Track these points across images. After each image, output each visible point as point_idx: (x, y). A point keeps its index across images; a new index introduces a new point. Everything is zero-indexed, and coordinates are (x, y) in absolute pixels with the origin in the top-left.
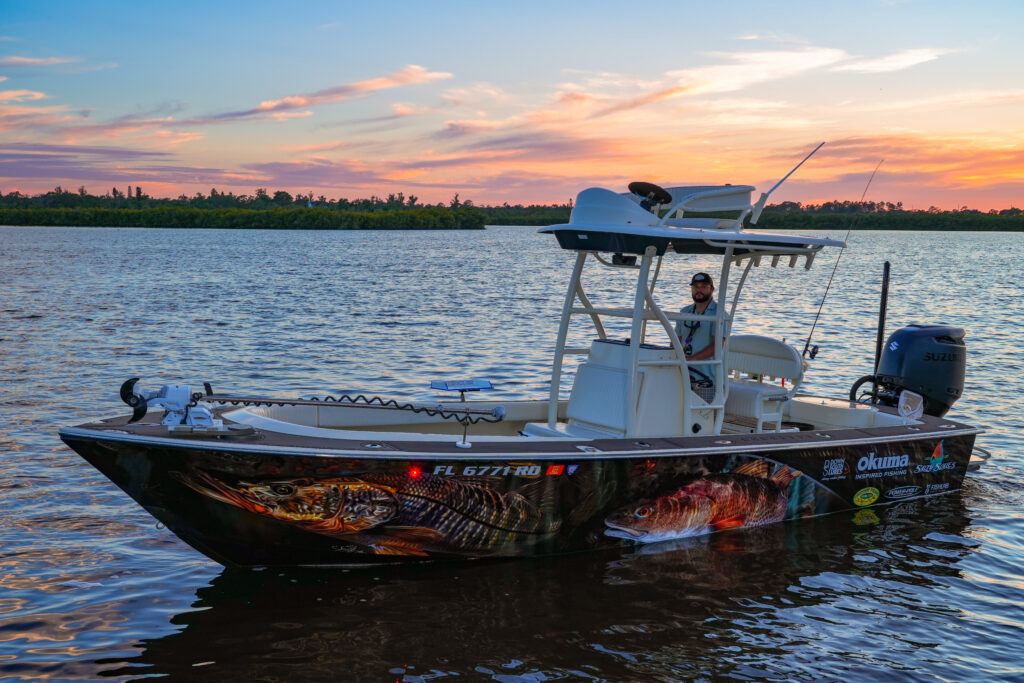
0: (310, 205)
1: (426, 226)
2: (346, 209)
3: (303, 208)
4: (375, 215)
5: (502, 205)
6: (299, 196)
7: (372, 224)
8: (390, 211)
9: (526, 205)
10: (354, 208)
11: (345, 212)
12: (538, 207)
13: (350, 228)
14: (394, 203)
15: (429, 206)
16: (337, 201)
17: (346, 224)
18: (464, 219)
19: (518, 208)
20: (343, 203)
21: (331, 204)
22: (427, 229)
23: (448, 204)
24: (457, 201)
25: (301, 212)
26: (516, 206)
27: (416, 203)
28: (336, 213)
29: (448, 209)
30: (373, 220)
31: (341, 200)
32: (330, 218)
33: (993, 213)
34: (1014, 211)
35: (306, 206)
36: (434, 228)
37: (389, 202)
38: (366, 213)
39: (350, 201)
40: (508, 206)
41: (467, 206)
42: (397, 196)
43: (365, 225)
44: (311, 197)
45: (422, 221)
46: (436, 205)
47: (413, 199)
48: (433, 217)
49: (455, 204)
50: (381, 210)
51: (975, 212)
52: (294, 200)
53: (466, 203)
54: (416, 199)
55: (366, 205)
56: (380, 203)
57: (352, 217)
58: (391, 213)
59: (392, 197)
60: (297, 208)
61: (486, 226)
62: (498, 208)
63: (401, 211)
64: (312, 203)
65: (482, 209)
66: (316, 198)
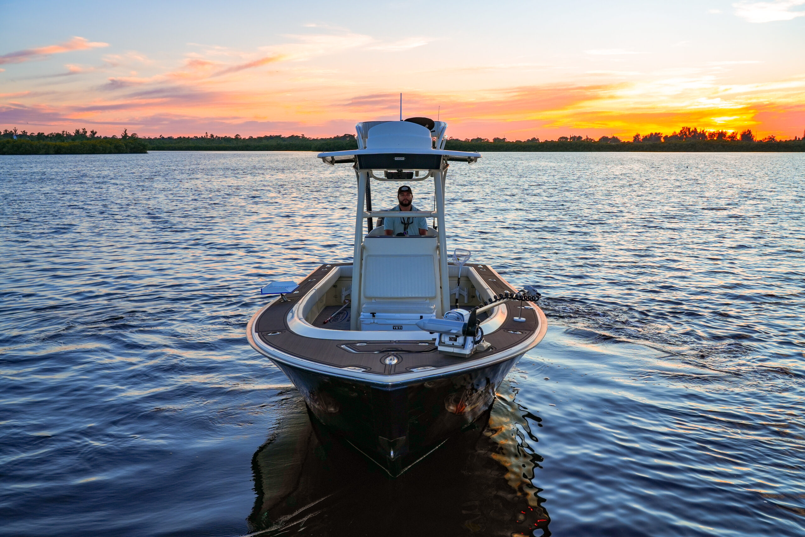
0: (15, 138)
1: (105, 151)
2: (43, 140)
3: (10, 139)
4: (66, 144)
5: (158, 137)
6: (6, 131)
7: (64, 150)
8: (77, 141)
9: (175, 137)
10: (49, 139)
11: (43, 142)
12: (184, 138)
13: (47, 153)
14: (80, 135)
15: (106, 138)
16: (36, 134)
17: (44, 151)
18: (132, 146)
19: (170, 138)
20: (40, 136)
21: (31, 136)
22: (105, 153)
23: (119, 136)
24: (126, 134)
25: (8, 142)
26: (169, 138)
27: (96, 136)
28: (36, 143)
29: (120, 139)
30: (64, 147)
31: (39, 133)
32: (31, 146)
33: (467, 141)
34: (479, 139)
35: (12, 138)
36: (110, 153)
37: (75, 135)
38: (58, 143)
39: (46, 134)
40: (163, 138)
41: (134, 138)
42: (81, 131)
43: (59, 151)
44: (15, 131)
45: (101, 148)
46: (111, 137)
47: (93, 133)
48: (109, 145)
49: (125, 136)
50: (70, 141)
51: (457, 140)
52: (2, 133)
53: (133, 135)
54: (96, 133)
55: (58, 136)
56: (69, 136)
57: (49, 146)
58: (77, 142)
59: (77, 132)
60: (5, 140)
61: (148, 151)
62: (155, 139)
63: (85, 141)
64: (17, 136)
65: (145, 140)
66: (19, 132)
